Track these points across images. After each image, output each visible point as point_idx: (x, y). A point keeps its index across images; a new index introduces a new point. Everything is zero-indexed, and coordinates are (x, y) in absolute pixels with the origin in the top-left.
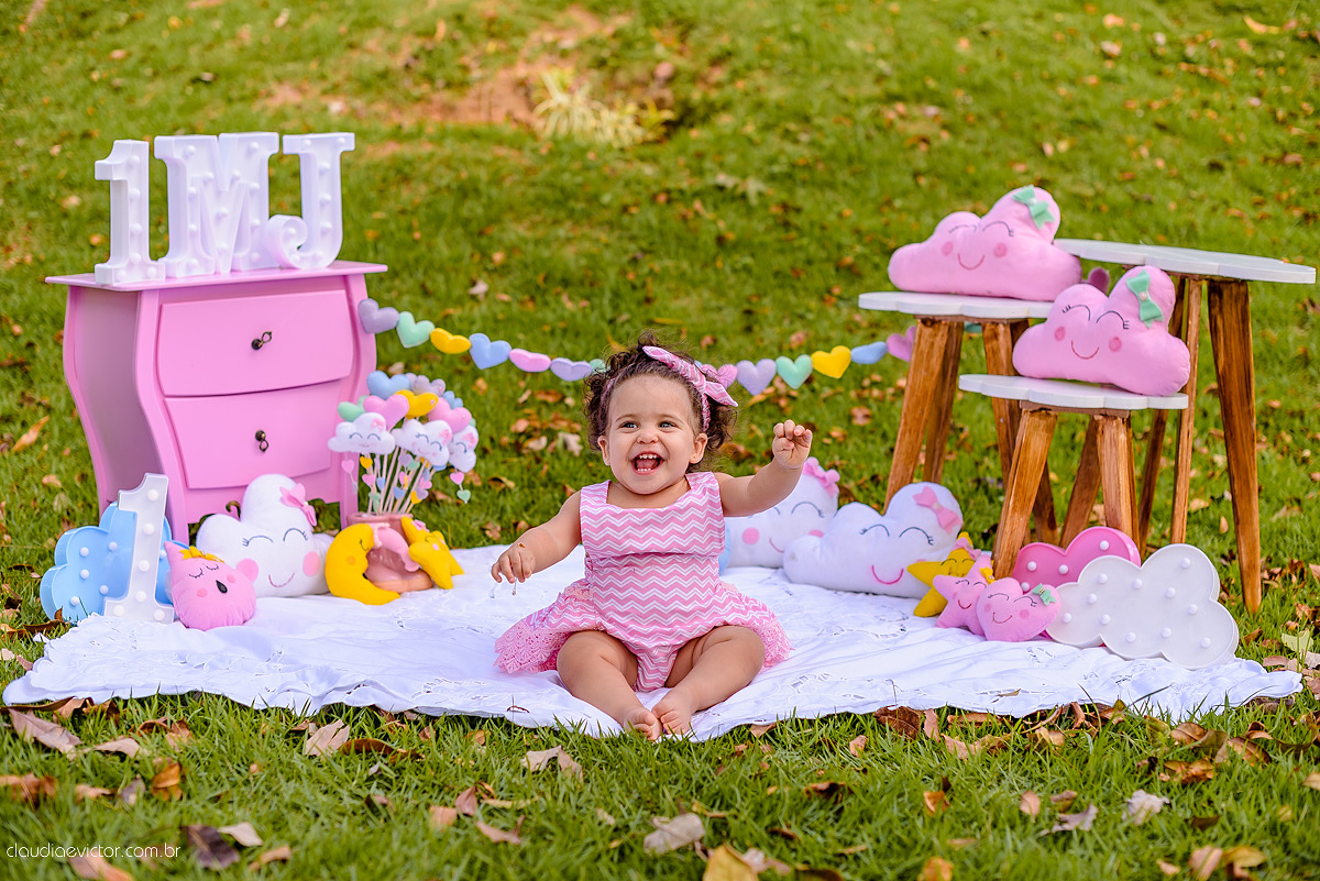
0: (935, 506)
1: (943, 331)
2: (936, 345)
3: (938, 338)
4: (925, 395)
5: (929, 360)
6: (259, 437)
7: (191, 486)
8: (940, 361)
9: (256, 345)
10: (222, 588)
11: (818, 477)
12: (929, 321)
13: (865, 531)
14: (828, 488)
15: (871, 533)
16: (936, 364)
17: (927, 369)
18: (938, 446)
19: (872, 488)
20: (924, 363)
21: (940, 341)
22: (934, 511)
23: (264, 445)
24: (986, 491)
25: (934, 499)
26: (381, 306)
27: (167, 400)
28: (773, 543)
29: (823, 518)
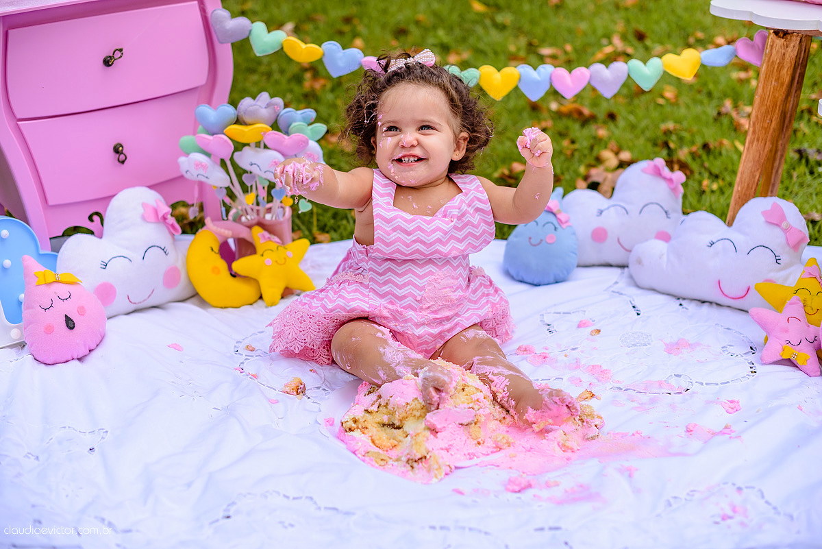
0: (784, 225)
1: (795, 42)
2: (787, 56)
3: (789, 50)
4: (775, 105)
5: (779, 71)
6: (117, 150)
7: (51, 203)
8: (790, 72)
9: (107, 62)
10: (70, 323)
11: (665, 178)
12: (781, 34)
13: (712, 244)
14: (674, 190)
15: (718, 246)
16: (786, 75)
17: (777, 80)
18: (780, 147)
19: (704, 157)
20: (775, 74)
21: (792, 51)
22: (782, 229)
23: (122, 157)
24: (807, 161)
25: (783, 217)
26: (233, 16)
27: (19, 123)
28: (621, 241)
29: (668, 219)
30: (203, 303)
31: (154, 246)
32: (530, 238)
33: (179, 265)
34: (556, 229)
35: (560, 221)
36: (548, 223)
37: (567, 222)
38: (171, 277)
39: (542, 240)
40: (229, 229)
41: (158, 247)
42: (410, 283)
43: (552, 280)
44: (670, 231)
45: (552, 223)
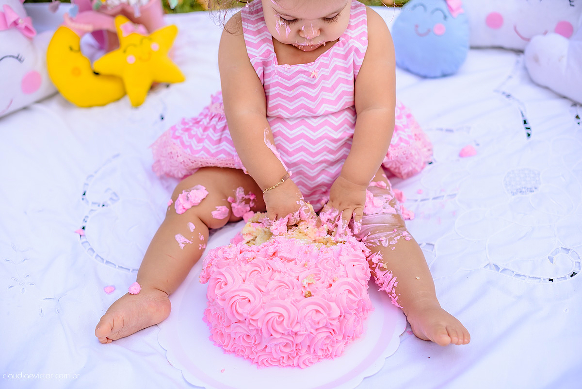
28: (518, 29)
29: (572, 7)
30: (67, 104)
31: (6, 57)
32: (417, 26)
33: (39, 67)
34: (445, 17)
35: (450, 9)
36: (437, 9)
37: (458, 8)
38: (30, 82)
39: (429, 31)
40: (88, 23)
41: (10, 56)
42: (302, 149)
43: (439, 73)
44: (572, 21)
45: (442, 11)
